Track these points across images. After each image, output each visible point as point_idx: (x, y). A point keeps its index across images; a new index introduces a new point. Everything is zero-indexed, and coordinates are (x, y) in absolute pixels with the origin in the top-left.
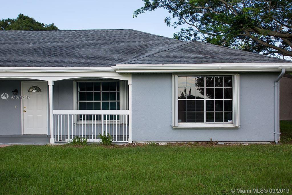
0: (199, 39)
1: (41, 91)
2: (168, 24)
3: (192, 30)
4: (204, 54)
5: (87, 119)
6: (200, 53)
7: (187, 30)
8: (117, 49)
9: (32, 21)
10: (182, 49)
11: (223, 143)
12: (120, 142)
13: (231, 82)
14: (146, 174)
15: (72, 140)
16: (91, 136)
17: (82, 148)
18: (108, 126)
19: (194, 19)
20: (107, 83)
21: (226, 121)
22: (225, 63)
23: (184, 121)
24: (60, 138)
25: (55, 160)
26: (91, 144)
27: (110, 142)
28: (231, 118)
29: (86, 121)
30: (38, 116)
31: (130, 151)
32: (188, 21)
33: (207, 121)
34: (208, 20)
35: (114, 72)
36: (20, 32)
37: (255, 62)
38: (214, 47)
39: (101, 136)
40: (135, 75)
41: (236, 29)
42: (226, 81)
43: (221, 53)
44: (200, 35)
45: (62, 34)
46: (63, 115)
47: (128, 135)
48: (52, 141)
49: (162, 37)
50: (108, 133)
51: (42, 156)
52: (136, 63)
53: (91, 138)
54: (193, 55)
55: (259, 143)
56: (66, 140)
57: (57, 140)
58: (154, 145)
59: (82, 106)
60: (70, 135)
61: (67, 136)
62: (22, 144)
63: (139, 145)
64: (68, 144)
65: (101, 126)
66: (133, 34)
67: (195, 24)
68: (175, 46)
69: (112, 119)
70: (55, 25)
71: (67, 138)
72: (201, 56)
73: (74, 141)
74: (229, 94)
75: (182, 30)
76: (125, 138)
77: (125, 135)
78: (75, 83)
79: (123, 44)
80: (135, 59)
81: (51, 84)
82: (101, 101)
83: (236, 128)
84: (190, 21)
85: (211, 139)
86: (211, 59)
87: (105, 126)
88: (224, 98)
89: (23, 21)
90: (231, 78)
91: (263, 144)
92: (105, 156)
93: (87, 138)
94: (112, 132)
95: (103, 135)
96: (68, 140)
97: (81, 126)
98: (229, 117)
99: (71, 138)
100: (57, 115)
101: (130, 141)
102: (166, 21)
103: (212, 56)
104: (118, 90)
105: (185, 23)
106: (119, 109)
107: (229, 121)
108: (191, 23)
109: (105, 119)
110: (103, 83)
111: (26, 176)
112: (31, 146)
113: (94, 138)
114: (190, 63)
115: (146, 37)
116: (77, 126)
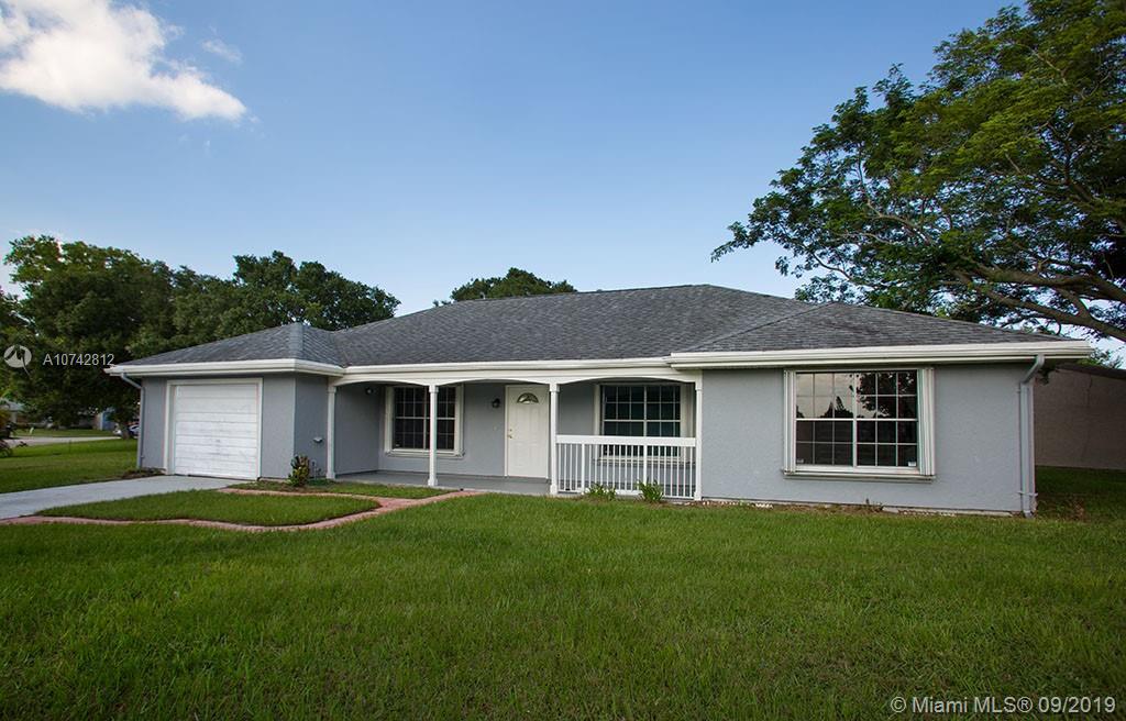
0: (852, 295)
1: (537, 401)
2: (784, 270)
3: (836, 279)
4: (854, 328)
5: (617, 454)
6: (845, 326)
7: (824, 280)
8: (676, 323)
9: (530, 278)
10: (807, 320)
11: (896, 511)
12: (677, 498)
13: (915, 383)
14: (714, 557)
15: (588, 490)
16: (623, 484)
17: (604, 504)
18: (656, 466)
19: (840, 257)
20: (657, 387)
21: (903, 463)
22: (898, 345)
23: (808, 461)
24: (568, 485)
25: (555, 521)
26: (623, 499)
27: (658, 497)
28: (915, 459)
29: (614, 458)
30: (532, 445)
31: (693, 515)
32: (825, 261)
33: (859, 464)
34: (871, 256)
35: (668, 365)
36: (508, 301)
37: (970, 342)
38: (878, 312)
39: (641, 484)
40: (708, 372)
41: (930, 274)
42: (903, 382)
43: (893, 325)
44: (853, 288)
45: (577, 300)
46: (574, 445)
47: (694, 486)
48: (554, 490)
49: (768, 296)
50: (655, 481)
51: (534, 513)
52: (711, 349)
53: (623, 488)
54: (830, 331)
55: (983, 513)
56: (578, 490)
57: (562, 488)
58: (745, 506)
59: (609, 430)
60: (585, 481)
61: (579, 482)
62: (504, 492)
63: (715, 505)
64: (581, 497)
65: (642, 466)
66: (709, 293)
67: (841, 267)
68: (793, 313)
69: (669, 454)
70: (568, 283)
71: (579, 486)
72: (846, 332)
73: (593, 492)
74: (910, 408)
75: (814, 280)
76: (688, 491)
77: (687, 486)
78: (598, 387)
79: (688, 314)
80: (709, 342)
81: (554, 389)
82: (645, 421)
83: (926, 480)
84: (831, 261)
85: (867, 501)
86: (868, 338)
87: (649, 466)
88: (900, 417)
89: (514, 279)
90: (914, 375)
91: (992, 516)
92: (644, 522)
93: (616, 487)
94: (660, 479)
95: (645, 483)
96: (582, 490)
97: (605, 464)
98: (909, 456)
99: (586, 486)
100: (563, 445)
101: (697, 498)
102: (778, 264)
103: (872, 332)
104: (678, 399)
105: (820, 266)
106: (678, 435)
107: (910, 464)
108: (831, 265)
109: (649, 454)
110: (649, 388)
111: (505, 544)
112: (518, 496)
113: (629, 488)
114: (822, 347)
115: (735, 298)
116: (599, 465)
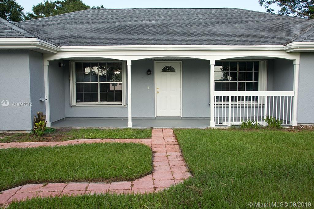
1: (175, 71)
24: (220, 120)
30: (172, 97)
48: (213, 124)
57: (217, 122)
60: (231, 117)
61: (227, 117)
82: (238, 82)
96: (229, 123)
100: (218, 97)
101: (294, 123)
